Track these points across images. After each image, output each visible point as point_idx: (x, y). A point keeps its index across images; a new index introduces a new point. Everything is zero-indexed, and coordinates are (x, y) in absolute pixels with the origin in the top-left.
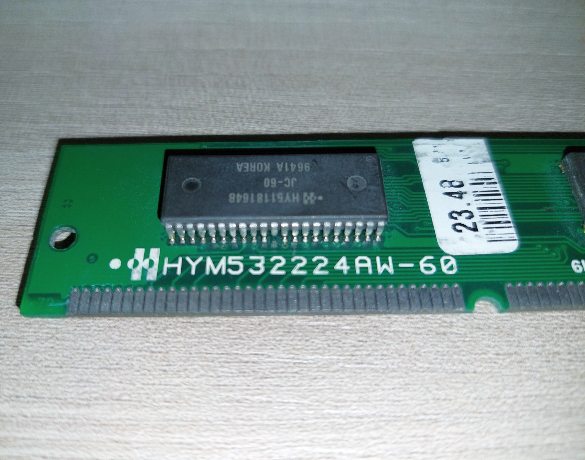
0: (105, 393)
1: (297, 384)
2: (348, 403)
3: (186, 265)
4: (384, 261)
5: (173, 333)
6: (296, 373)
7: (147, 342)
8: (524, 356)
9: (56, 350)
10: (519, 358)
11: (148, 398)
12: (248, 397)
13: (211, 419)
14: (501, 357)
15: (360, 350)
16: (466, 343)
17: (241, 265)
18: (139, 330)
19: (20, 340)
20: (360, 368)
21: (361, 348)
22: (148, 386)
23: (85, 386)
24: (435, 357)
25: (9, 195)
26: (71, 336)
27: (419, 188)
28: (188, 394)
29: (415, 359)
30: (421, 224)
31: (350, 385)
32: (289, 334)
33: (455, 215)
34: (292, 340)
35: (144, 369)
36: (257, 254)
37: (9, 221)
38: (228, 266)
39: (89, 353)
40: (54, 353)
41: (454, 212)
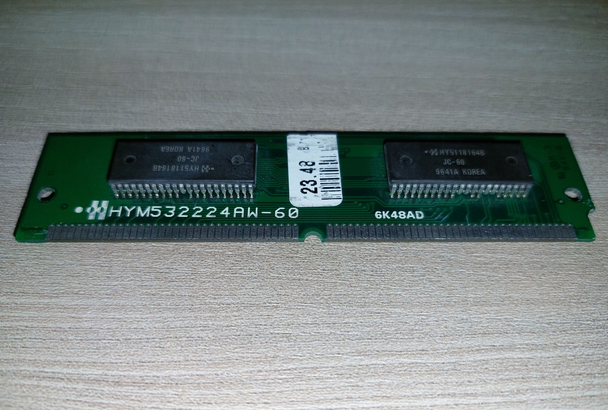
0: (69, 290)
1: (192, 285)
2: (222, 297)
3: (124, 211)
4: (253, 210)
5: (116, 256)
6: (193, 279)
7: (99, 261)
8: (341, 271)
9: (39, 265)
10: (338, 272)
11: (96, 293)
12: (159, 293)
13: (134, 304)
14: (326, 272)
15: (236, 266)
16: (305, 263)
17: (160, 211)
18: (94, 254)
19: (16, 260)
20: (234, 277)
21: (237, 265)
22: (97, 286)
23: (56, 286)
24: (283, 271)
25: (13, 170)
26: (50, 257)
27: (285, 166)
28: (122, 290)
29: (270, 272)
30: (281, 188)
31: (225, 286)
32: (191, 257)
33: (304, 183)
34: (192, 260)
35: (95, 276)
36: (171, 205)
37: (13, 187)
38: (151, 212)
39: (60, 267)
40: (38, 267)
41: (304, 181)
